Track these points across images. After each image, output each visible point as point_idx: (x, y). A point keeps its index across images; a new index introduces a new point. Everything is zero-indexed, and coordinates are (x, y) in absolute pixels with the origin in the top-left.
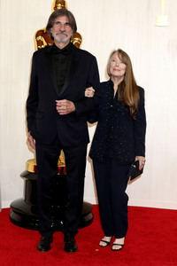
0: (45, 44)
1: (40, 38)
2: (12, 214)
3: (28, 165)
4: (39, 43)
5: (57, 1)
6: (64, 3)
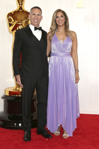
1: (10, 17)
3: (5, 91)
4: (10, 20)
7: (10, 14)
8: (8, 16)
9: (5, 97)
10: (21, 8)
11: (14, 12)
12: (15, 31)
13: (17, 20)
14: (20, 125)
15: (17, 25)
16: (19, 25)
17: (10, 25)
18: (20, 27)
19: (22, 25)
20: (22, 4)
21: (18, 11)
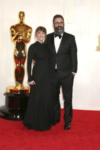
0: (15, 32)
1: (12, 29)
3: (7, 89)
4: (12, 32)
5: (20, 13)
6: (23, 13)
7: (13, 27)
8: (11, 28)
9: (6, 94)
10: (22, 22)
11: (16, 25)
12: (16, 41)
13: (18, 32)
14: (18, 117)
15: (18, 36)
16: (20, 36)
17: (13, 35)
18: (21, 38)
19: (22, 36)
21: (19, 25)
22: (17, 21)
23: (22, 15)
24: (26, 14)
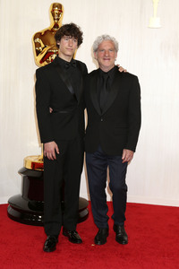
0: (43, 46)
1: (38, 40)
2: (10, 210)
3: (26, 162)
4: (37, 45)
5: (54, 6)
6: (60, 6)
7: (38, 35)
8: (35, 38)
11: (46, 32)
12: (46, 63)
13: (49, 45)
15: (49, 54)
16: (53, 53)
17: (38, 53)
18: (54, 57)
19: (57, 53)
20: (58, 19)
21: (52, 31)
22: (47, 23)
23: (57, 10)
24: (65, 9)
